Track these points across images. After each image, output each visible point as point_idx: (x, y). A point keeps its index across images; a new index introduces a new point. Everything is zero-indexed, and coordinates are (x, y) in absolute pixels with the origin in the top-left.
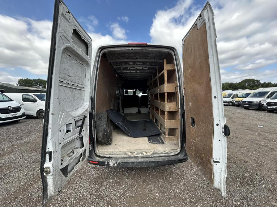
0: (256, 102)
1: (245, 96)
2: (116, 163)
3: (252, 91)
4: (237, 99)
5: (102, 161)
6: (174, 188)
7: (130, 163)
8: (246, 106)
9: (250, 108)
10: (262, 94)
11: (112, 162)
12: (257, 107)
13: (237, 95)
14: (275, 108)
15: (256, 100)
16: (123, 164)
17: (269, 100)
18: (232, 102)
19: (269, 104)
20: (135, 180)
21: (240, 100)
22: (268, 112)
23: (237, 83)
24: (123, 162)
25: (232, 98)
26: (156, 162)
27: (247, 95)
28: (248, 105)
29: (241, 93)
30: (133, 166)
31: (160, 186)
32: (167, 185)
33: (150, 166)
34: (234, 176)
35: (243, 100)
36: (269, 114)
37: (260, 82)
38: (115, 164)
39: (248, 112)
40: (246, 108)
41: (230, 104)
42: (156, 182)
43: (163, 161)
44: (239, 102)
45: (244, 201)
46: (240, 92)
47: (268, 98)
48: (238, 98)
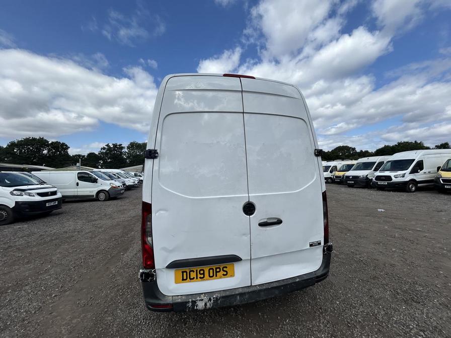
0: (362, 177)
1: (346, 168)
2: (210, 300)
3: (354, 162)
4: (337, 174)
5: (180, 300)
6: (315, 332)
7: (236, 297)
8: (351, 182)
9: (355, 186)
10: (367, 166)
11: (202, 300)
12: (364, 184)
13: (336, 167)
14: (386, 183)
15: (362, 173)
16: (223, 299)
17: (378, 173)
18: (330, 178)
19: (378, 178)
20: (241, 329)
21: (341, 174)
22: (378, 190)
23: (329, 152)
24: (223, 297)
25: (331, 172)
26: (282, 286)
27: (349, 168)
28: (352, 181)
29: (341, 165)
30: (241, 302)
31: (289, 333)
32: (301, 329)
33: (273, 296)
34: (390, 292)
35: (346, 175)
36: (381, 193)
37: (356, 149)
38: (208, 304)
39: (354, 191)
40: (351, 186)
41: (329, 180)
42: (280, 326)
43: (293, 283)
44: (340, 177)
45: (426, 333)
46: (339, 164)
47: (376, 170)
48: (338, 171)
